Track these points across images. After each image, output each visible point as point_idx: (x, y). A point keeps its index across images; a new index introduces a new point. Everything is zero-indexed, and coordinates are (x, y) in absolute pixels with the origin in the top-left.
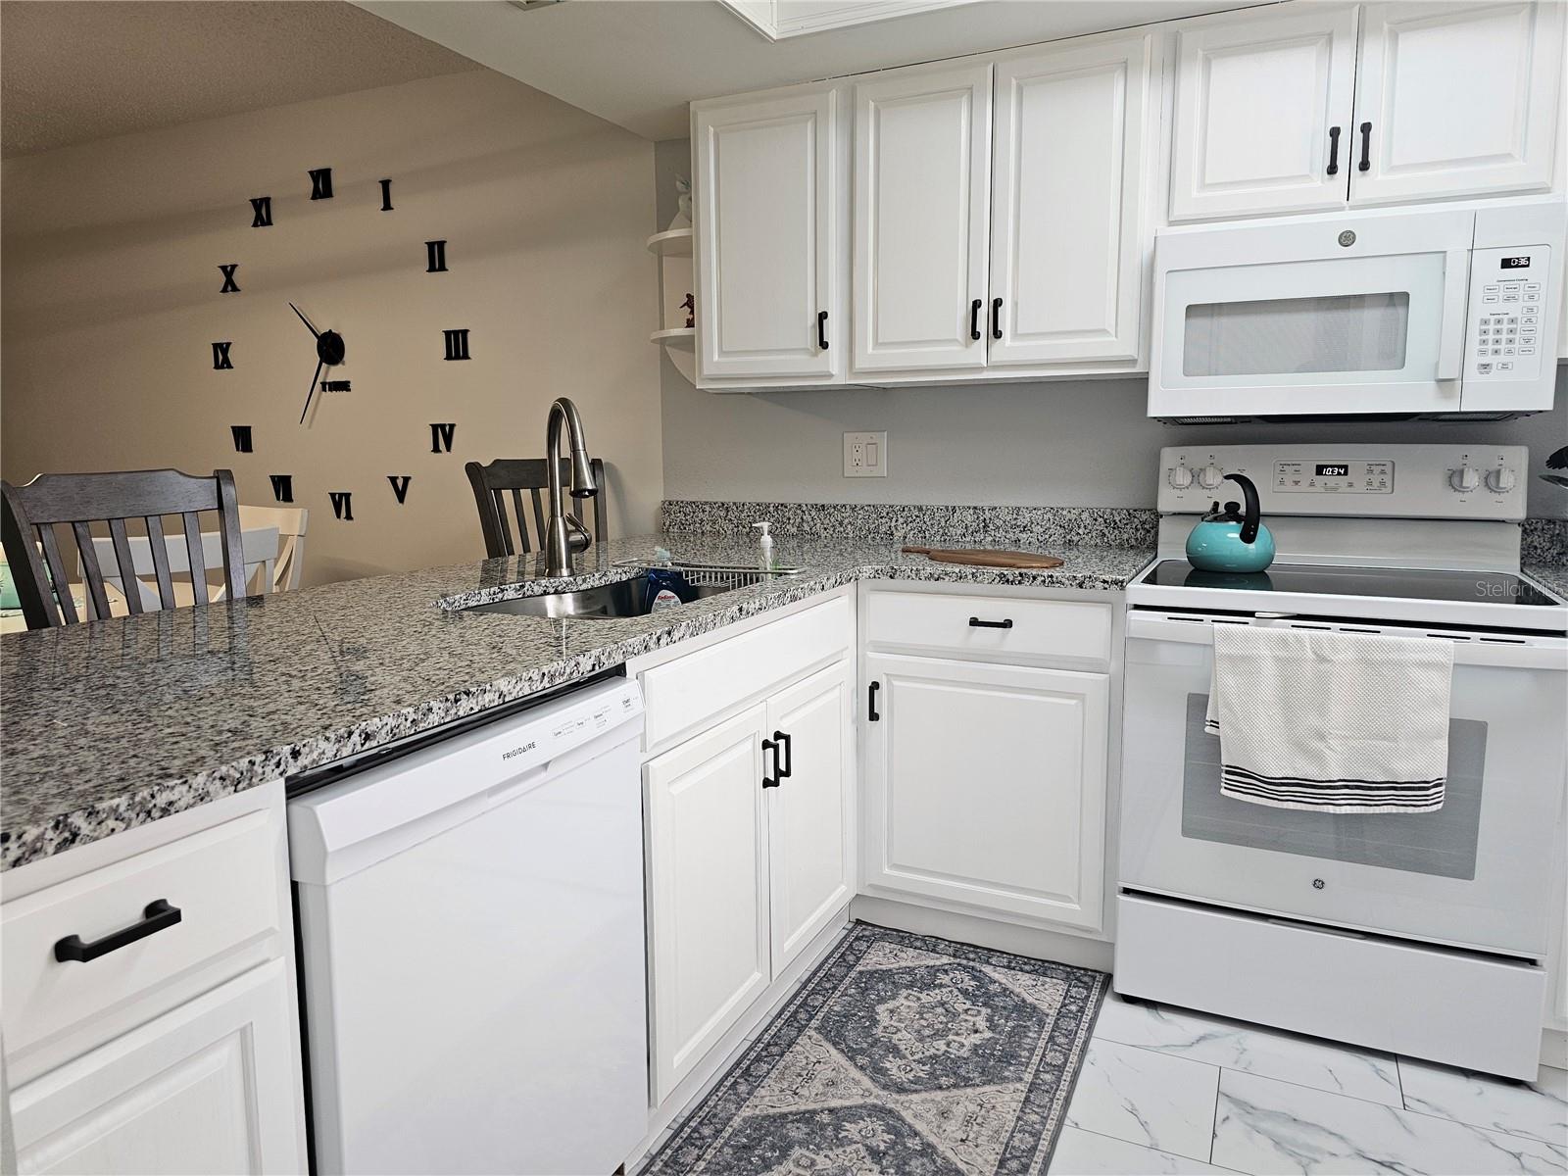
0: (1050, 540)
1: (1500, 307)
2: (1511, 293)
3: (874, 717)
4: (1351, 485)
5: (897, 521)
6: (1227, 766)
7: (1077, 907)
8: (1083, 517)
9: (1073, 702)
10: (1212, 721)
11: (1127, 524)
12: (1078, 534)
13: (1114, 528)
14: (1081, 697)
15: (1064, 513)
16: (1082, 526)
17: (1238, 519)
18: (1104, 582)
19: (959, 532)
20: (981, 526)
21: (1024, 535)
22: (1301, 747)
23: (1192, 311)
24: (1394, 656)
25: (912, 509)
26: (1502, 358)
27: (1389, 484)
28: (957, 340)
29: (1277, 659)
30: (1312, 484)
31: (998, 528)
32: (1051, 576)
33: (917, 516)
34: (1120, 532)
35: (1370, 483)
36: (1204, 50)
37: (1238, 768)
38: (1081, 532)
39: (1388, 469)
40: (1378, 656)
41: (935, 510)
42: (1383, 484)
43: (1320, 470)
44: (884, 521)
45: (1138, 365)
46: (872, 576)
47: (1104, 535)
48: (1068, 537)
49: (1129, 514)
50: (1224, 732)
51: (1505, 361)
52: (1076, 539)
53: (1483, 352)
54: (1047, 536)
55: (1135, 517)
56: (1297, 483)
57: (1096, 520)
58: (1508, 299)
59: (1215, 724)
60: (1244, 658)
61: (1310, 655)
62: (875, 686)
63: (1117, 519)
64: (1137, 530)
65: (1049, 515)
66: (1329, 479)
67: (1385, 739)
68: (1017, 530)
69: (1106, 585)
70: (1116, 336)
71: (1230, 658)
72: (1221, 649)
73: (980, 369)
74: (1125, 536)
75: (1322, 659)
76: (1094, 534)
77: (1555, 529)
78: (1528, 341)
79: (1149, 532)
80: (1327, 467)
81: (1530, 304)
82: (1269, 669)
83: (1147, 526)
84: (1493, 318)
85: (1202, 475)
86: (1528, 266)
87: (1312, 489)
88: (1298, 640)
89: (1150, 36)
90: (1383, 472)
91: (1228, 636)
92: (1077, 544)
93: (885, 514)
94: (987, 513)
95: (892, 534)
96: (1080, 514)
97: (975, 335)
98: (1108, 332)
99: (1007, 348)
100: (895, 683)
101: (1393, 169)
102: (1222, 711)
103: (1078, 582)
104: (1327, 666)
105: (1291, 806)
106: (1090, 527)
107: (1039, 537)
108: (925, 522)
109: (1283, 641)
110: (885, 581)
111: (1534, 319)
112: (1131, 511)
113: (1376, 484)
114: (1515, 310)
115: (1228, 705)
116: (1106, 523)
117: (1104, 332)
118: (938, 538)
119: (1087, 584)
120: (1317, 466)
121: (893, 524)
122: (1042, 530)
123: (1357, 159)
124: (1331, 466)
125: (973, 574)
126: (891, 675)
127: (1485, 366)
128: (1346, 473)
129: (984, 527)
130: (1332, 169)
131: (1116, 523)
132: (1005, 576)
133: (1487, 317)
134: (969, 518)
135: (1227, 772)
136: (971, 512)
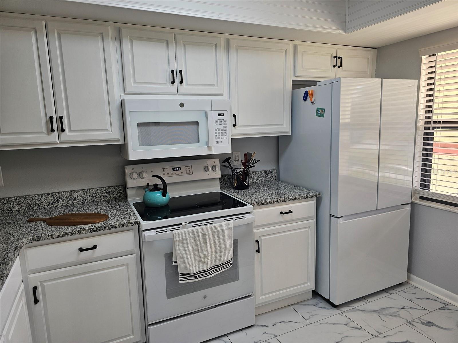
0: (86, 201)
1: (219, 126)
2: (221, 123)
3: (36, 301)
4: (182, 173)
5: (13, 204)
6: (180, 274)
7: (132, 337)
8: (98, 191)
9: (124, 267)
10: (174, 261)
11: (114, 192)
12: (97, 198)
13: (110, 194)
14: (127, 265)
15: (90, 191)
16: (98, 194)
17: (159, 189)
18: (132, 223)
19: (46, 204)
20: (56, 200)
21: (75, 201)
22: (201, 262)
23: (140, 125)
24: (220, 229)
25: (21, 198)
26: (221, 140)
27: (191, 172)
28: (43, 132)
29: (192, 237)
30: (172, 174)
31: (64, 200)
32: (112, 225)
33: (24, 201)
34: (112, 195)
35: (187, 172)
36: (129, 36)
37: (184, 273)
38: (97, 197)
39: (190, 167)
40: (217, 230)
41: (33, 197)
42: (190, 172)
43: (173, 169)
44: (6, 205)
45: (120, 141)
46: (28, 242)
47: (106, 197)
48: (93, 199)
49: (115, 188)
50: (179, 263)
51: (221, 141)
52: (96, 199)
53: (216, 138)
54: (85, 200)
55: (117, 189)
56: (168, 174)
57: (103, 192)
58: (220, 124)
59: (176, 262)
60: (183, 240)
61: (201, 234)
62: (35, 289)
63: (110, 190)
64: (118, 193)
65: (85, 193)
66: (176, 172)
67: (221, 252)
68: (72, 200)
69: (132, 224)
70: (112, 131)
71: (179, 241)
72: (176, 239)
73: (56, 144)
74: (114, 196)
75: (204, 234)
76: (103, 197)
77: (224, 177)
78: (225, 135)
79: (122, 193)
80: (175, 168)
81: (225, 126)
82: (190, 241)
83: (121, 192)
84: (218, 129)
85: (141, 175)
86: (223, 116)
87: (172, 175)
88: (197, 230)
89: (110, 26)
90: (189, 168)
91: (178, 234)
92: (97, 201)
93: (6, 202)
94: (58, 195)
95: (12, 210)
96: (97, 191)
97: (53, 130)
98: (109, 130)
99: (67, 135)
100: (45, 284)
101: (188, 85)
102: (178, 258)
103: (122, 225)
104: (205, 236)
105: (199, 279)
106: (101, 195)
107: (82, 201)
108: (28, 203)
109: (193, 232)
110: (35, 243)
111: (226, 130)
112: (115, 187)
113: (188, 172)
114: (222, 127)
115: (180, 256)
116: (107, 192)
117: (107, 130)
118: (36, 208)
119: (125, 225)
120: (173, 168)
121: (12, 206)
122: (82, 198)
123: (179, 80)
124: (176, 168)
125: (78, 231)
126: (42, 281)
127: (217, 142)
128: (180, 170)
129: (57, 201)
130: (173, 82)
131: (110, 192)
132: (92, 229)
133: (217, 129)
134: (50, 198)
135: (181, 276)
136: (51, 195)
